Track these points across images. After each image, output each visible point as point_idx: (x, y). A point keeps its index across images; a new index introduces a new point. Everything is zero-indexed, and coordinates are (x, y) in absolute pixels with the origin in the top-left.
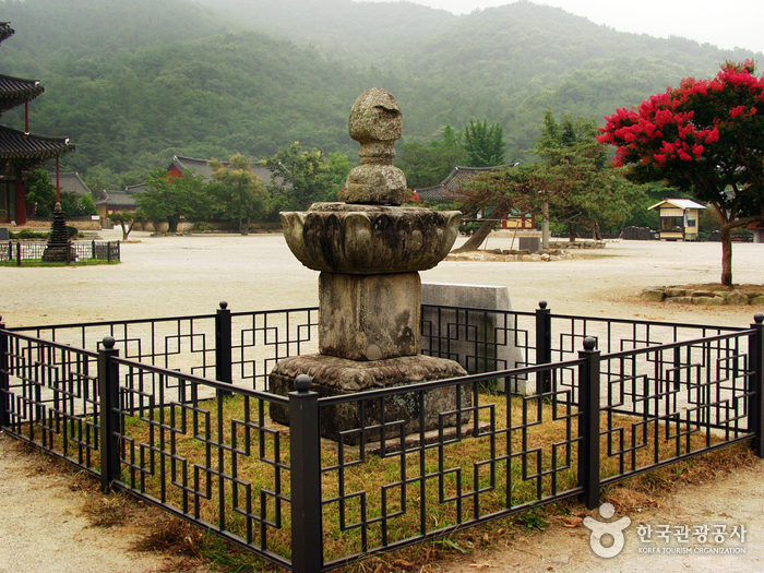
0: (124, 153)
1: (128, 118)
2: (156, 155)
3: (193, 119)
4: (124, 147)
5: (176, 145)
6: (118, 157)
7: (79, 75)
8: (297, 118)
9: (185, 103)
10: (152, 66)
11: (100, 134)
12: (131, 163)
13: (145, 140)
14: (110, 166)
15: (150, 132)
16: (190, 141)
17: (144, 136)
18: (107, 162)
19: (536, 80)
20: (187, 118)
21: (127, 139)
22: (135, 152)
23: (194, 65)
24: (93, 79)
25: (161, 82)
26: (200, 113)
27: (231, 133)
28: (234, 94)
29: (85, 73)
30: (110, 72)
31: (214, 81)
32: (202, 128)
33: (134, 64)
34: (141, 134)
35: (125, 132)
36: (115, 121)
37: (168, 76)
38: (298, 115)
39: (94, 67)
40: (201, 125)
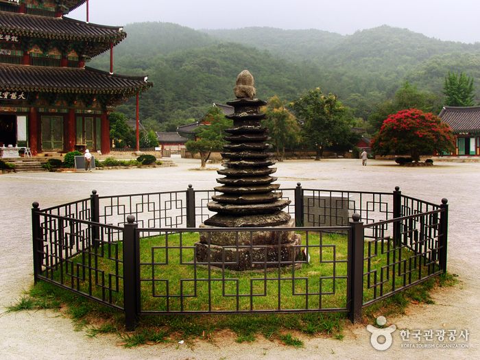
0: (164, 111)
1: (166, 90)
2: (184, 112)
3: (205, 90)
4: (164, 107)
5: (196, 106)
6: (161, 113)
7: (135, 67)
8: (266, 90)
9: (200, 81)
10: (178, 62)
11: (149, 100)
12: (169, 117)
13: (176, 102)
14: (156, 119)
15: (179, 98)
16: (203, 103)
17: (176, 101)
18: (154, 116)
19: (400, 68)
20: (201, 89)
21: (166, 102)
22: (170, 110)
23: (202, 60)
24: (144, 70)
25: (184, 69)
26: (208, 87)
27: (228, 98)
28: (227, 76)
29: (139, 67)
30: (154, 65)
31: (215, 68)
32: (211, 95)
33: (167, 61)
34: (174, 100)
35: (164, 98)
36: (158, 92)
37: (187, 66)
38: (267, 87)
39: (144, 63)
40: (209, 93)
